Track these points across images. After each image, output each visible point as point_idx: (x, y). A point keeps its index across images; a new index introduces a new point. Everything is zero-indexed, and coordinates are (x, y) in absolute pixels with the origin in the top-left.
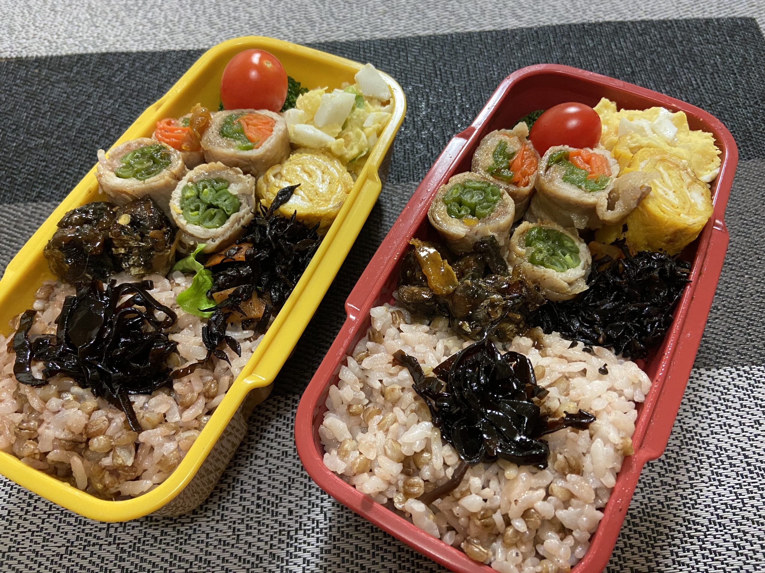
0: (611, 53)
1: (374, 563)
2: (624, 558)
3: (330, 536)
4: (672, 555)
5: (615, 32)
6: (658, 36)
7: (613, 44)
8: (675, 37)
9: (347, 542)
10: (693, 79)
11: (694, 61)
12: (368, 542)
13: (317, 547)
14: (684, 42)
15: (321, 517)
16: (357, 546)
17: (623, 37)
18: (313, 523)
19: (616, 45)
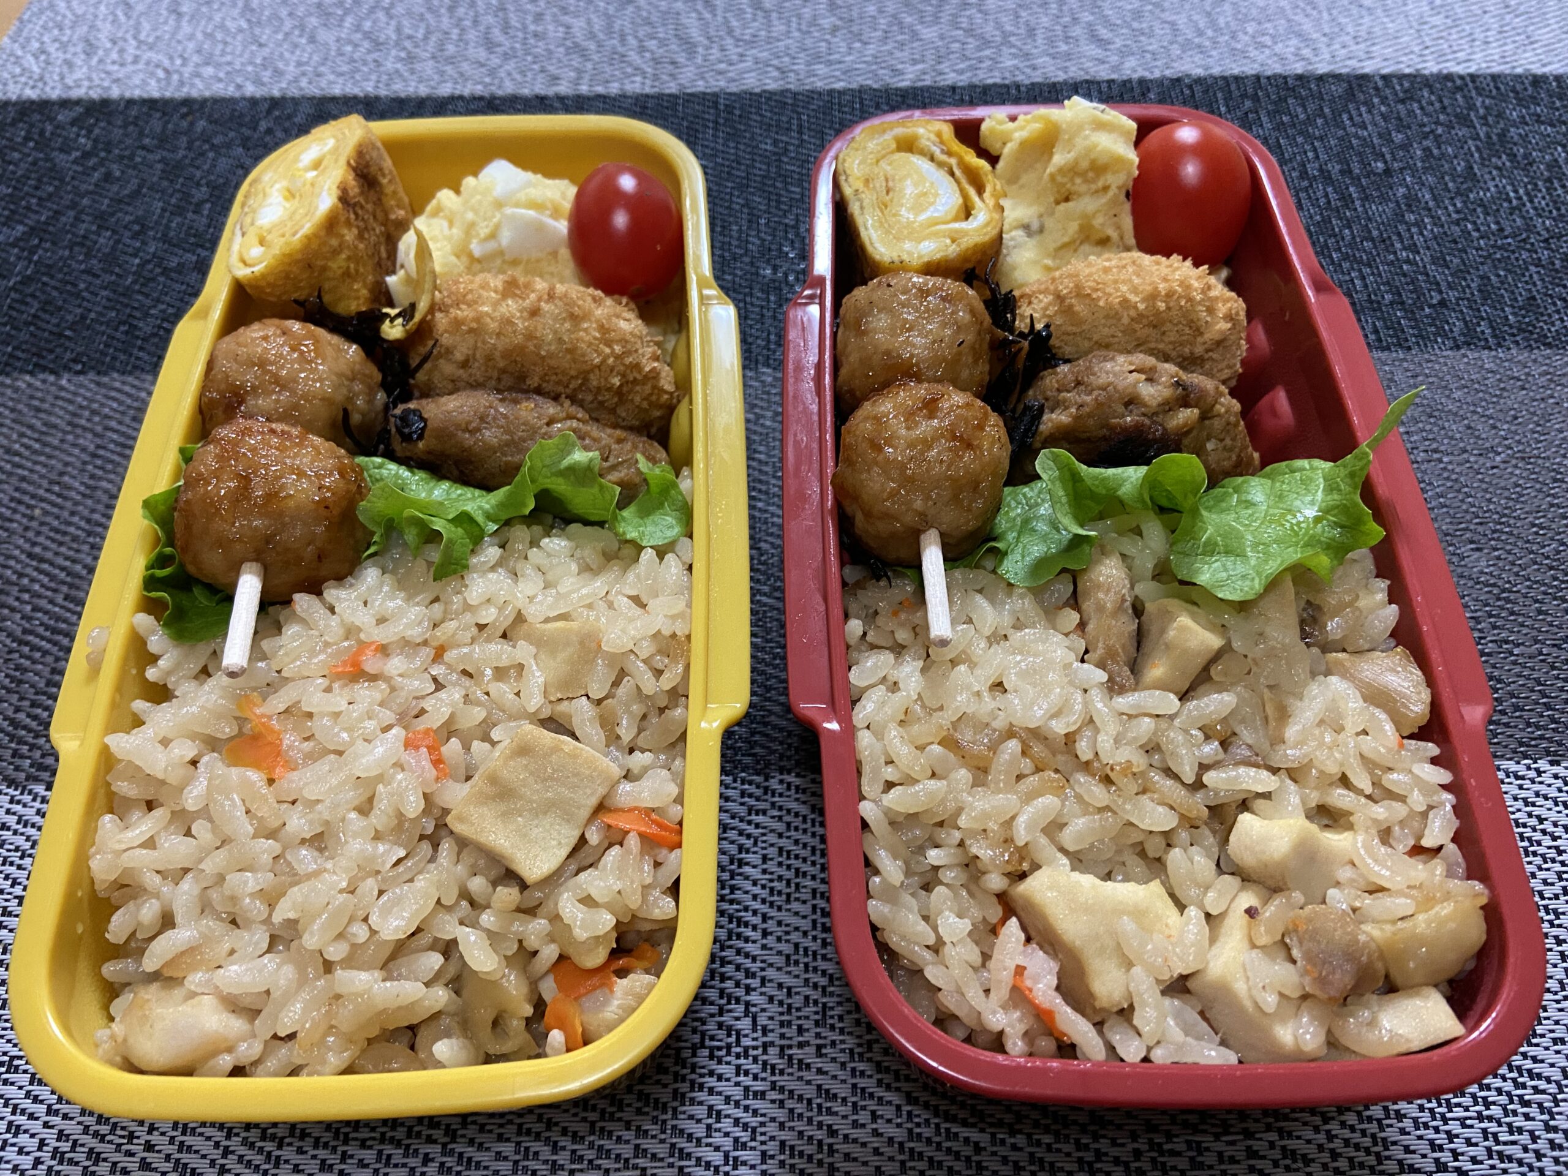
0: (1341, 133)
1: (855, 1124)
2: (1384, 1140)
3: (765, 1063)
4: (1486, 1139)
5: (1350, 94)
6: (1437, 105)
7: (1345, 117)
8: (1472, 107)
9: (800, 1079)
10: (1509, 188)
11: (1512, 156)
12: (844, 1081)
13: (737, 1084)
14: (1490, 119)
15: (745, 1024)
16: (819, 1087)
17: (1365, 103)
18: (729, 1035)
19: (1351, 118)
